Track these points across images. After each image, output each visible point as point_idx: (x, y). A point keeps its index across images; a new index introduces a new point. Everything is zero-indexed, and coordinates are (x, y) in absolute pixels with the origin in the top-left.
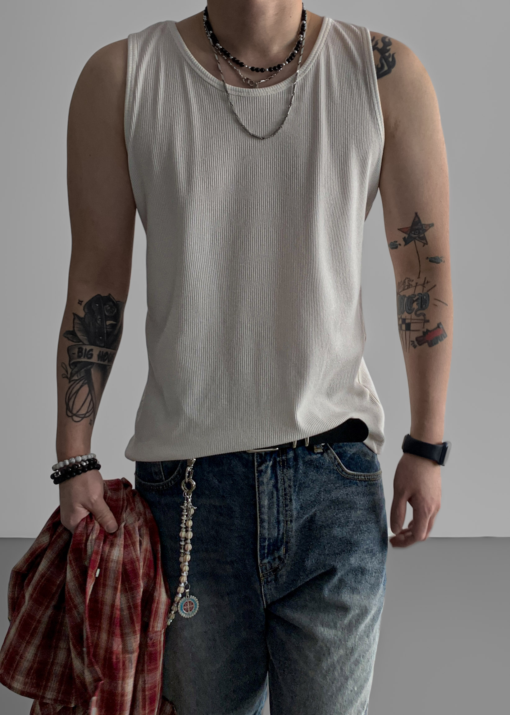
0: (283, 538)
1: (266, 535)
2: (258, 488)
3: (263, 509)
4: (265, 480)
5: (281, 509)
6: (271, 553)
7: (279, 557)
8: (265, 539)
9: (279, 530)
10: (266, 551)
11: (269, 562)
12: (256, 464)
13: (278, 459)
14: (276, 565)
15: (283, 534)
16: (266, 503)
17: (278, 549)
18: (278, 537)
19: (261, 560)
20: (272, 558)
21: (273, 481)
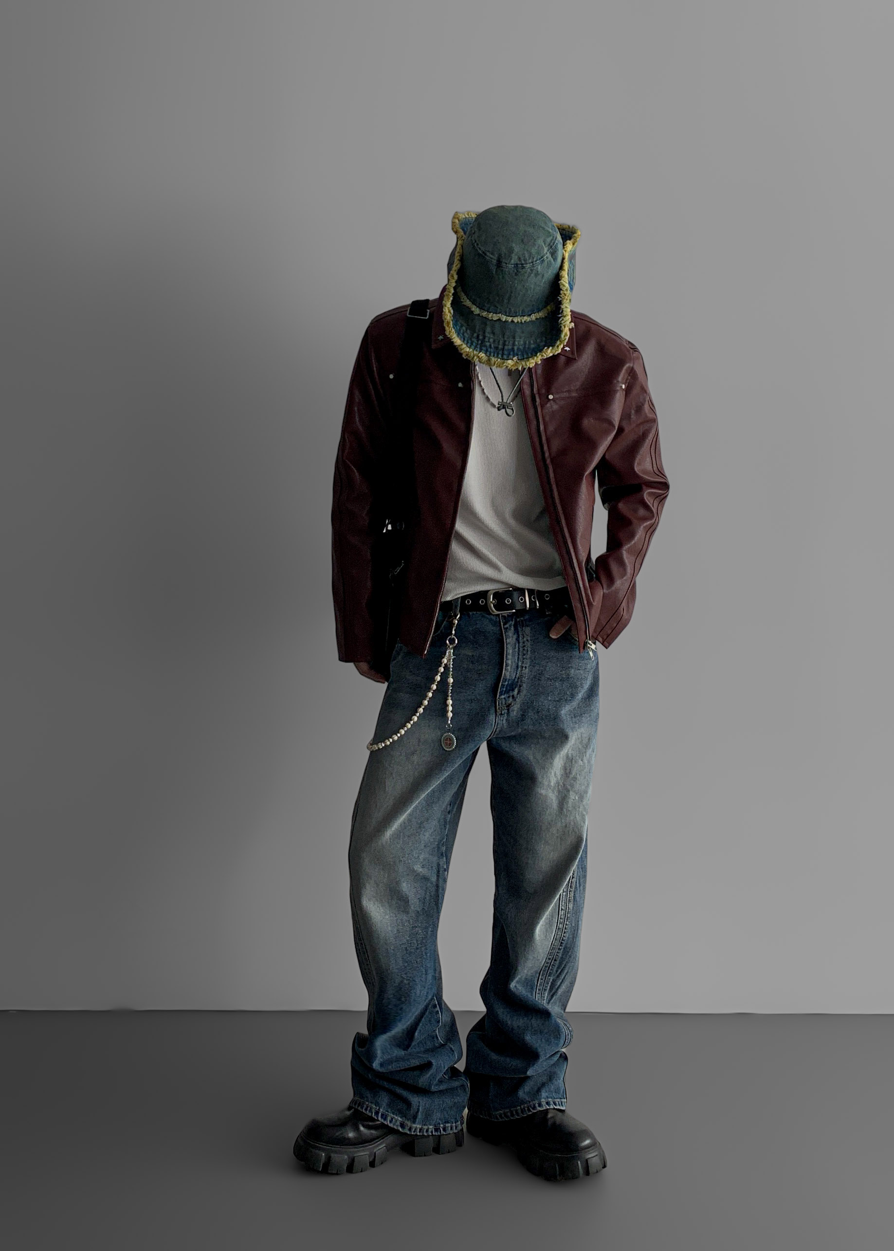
0: (518, 682)
1: (508, 677)
2: (506, 640)
3: (508, 656)
4: (511, 635)
5: (520, 657)
6: (507, 692)
7: (513, 696)
8: (506, 680)
9: (516, 674)
10: (504, 689)
11: (505, 698)
12: (502, 624)
13: (518, 620)
14: (510, 702)
15: (518, 678)
16: (511, 651)
17: (513, 690)
18: (514, 680)
19: (500, 696)
20: (508, 695)
21: (515, 637)
